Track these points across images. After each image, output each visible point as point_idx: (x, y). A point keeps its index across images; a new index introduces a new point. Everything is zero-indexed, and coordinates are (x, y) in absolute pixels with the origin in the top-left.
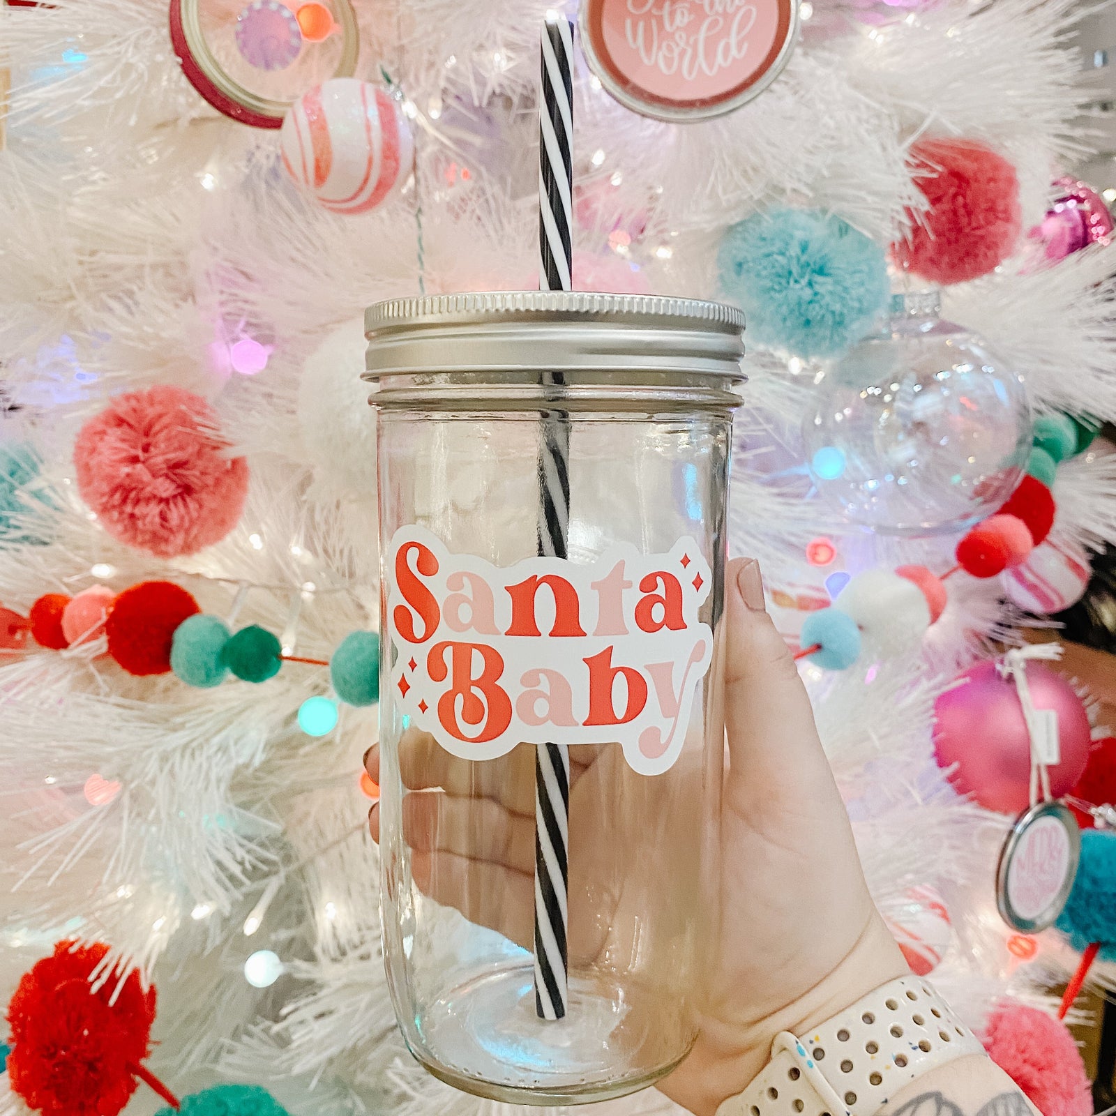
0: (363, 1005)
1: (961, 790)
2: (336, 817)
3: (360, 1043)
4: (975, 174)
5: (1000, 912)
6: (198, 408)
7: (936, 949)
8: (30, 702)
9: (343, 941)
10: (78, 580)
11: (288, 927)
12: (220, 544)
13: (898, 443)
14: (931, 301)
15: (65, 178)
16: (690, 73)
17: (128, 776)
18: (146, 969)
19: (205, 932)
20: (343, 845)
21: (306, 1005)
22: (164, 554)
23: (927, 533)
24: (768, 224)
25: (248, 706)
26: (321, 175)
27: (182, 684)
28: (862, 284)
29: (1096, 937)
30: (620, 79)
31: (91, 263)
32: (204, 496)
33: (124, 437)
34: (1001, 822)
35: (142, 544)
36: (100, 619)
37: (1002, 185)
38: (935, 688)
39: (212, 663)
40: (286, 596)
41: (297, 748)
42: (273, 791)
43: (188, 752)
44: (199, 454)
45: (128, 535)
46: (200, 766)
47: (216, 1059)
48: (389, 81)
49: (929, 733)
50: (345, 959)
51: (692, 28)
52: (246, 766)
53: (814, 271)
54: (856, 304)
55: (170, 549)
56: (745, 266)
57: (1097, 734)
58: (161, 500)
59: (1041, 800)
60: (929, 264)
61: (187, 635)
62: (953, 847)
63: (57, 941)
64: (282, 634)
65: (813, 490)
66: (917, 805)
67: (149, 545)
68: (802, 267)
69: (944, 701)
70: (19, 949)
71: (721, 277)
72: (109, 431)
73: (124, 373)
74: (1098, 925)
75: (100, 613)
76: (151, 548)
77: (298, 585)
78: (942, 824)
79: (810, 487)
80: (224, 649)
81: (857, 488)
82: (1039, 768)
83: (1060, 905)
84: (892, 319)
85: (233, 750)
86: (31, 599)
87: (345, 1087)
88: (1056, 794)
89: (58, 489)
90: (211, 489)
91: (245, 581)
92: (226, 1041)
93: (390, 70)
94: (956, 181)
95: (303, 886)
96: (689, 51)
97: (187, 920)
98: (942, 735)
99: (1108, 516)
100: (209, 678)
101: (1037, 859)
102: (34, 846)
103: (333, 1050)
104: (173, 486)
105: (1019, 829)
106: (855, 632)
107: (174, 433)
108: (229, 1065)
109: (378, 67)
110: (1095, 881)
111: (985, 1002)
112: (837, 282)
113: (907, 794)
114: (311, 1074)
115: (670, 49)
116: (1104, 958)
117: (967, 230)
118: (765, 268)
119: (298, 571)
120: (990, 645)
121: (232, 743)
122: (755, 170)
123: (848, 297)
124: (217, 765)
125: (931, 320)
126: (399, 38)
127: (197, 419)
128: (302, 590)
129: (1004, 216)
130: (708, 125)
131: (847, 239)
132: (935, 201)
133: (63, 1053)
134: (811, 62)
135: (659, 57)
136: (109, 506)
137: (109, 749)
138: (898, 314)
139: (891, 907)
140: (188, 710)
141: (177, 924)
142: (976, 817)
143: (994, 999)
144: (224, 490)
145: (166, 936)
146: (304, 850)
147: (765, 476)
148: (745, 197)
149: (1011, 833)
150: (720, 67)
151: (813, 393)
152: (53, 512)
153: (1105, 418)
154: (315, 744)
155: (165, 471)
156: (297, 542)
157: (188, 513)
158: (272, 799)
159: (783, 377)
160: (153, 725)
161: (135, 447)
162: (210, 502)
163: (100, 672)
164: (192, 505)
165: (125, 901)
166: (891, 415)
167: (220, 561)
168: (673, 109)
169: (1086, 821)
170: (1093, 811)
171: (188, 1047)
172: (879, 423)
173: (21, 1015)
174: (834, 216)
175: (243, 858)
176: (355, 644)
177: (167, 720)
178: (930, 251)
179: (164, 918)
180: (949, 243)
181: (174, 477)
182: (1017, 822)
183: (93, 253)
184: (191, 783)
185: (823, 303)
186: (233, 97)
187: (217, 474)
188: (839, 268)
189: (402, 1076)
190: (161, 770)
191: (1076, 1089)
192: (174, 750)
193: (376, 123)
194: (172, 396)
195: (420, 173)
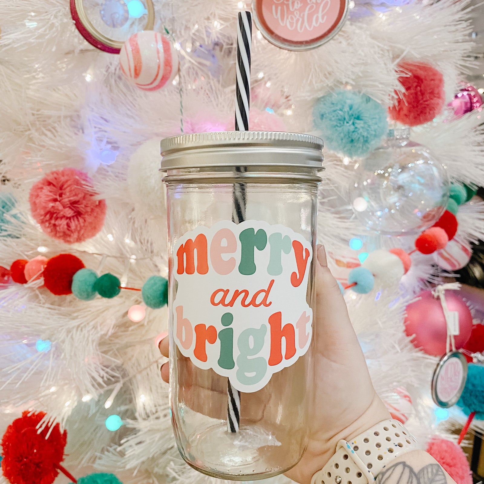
0: (157, 439)
1: (416, 346)
2: (145, 357)
3: (156, 455)
4: (425, 77)
5: (433, 398)
6: (84, 177)
7: (406, 415)
8: (10, 306)
9: (148, 411)
10: (32, 253)
11: (126, 405)
12: (94, 238)
13: (390, 195)
14: (406, 132)
15: (25, 76)
16: (301, 28)
17: (53, 339)
18: (62, 423)
19: (89, 407)
20: (148, 369)
21: (132, 439)
22: (69, 242)
23: (402, 234)
24: (335, 97)
25: (107, 309)
26: (137, 74)
27: (77, 299)
28: (376, 124)
29: (474, 409)
30: (270, 32)
31: (38, 115)
32: (86, 216)
33: (51, 190)
34: (434, 360)
35: (59, 237)
36: (41, 270)
37: (437, 82)
38: (407, 302)
39: (90, 290)
40: (123, 261)
41: (128, 327)
42: (118, 346)
43: (80, 329)
44: (84, 198)
45: (53, 233)
46: (84, 335)
47: (94, 462)
48: (168, 33)
49: (403, 321)
50: (149, 419)
51: (302, 10)
52: (105, 335)
53: (355, 118)
54: (374, 133)
55: (72, 240)
56: (325, 116)
57: (475, 322)
58: (67, 218)
59: (451, 350)
60: (405, 117)
61: (79, 277)
62: (413, 371)
63: (23, 411)
64: (121, 278)
65: (354, 216)
66: (398, 352)
67: (62, 238)
68: (350, 116)
69: (409, 308)
70: (8, 414)
71: (314, 121)
72: (45, 188)
73: (51, 162)
74: (475, 405)
75: (40, 268)
76: (63, 239)
77: (128, 256)
78: (408, 360)
79: (352, 215)
80: (95, 284)
81: (373, 214)
82: (450, 336)
83: (459, 395)
84: (389, 140)
85: (99, 328)
86: (11, 261)
87: (150, 474)
88: (457, 348)
89: (24, 214)
90: (89, 213)
91: (105, 254)
92: (98, 454)
93: (168, 28)
94: (417, 80)
95: (131, 387)
96: (301, 20)
97: (80, 402)
98: (408, 322)
99: (480, 229)
100: (88, 296)
101: (449, 376)
102: (10, 370)
103: (144, 459)
104: (73, 212)
105: (442, 363)
106: (372, 277)
107: (73, 188)
108: (99, 464)
109: (163, 26)
110: (474, 385)
111: (426, 437)
112: (365, 123)
113: (393, 347)
114: (135, 468)
115: (292, 18)
116: (477, 419)
117: (421, 102)
118: (334, 117)
119: (128, 250)
120: (428, 284)
121: (99, 325)
122: (329, 74)
123: (370, 129)
124: (92, 334)
125: (406, 141)
126: (172, 14)
127: (83, 182)
128: (130, 258)
129: (437, 96)
130: (309, 52)
131: (370, 104)
132: (408, 89)
133: (25, 460)
134: (354, 27)
135: (287, 22)
136: (44, 220)
137: (44, 327)
138: (391, 138)
139: (387, 397)
140: (79, 310)
141: (76, 404)
142: (423, 358)
143: (430, 436)
144: (95, 214)
145: (71, 409)
146: (131, 372)
147: (333, 210)
148: (325, 85)
149: (438, 365)
150: (314, 26)
151: (354, 173)
152: (22, 224)
153: (480, 185)
154: (136, 326)
155: (69, 205)
156: (128, 238)
157: (79, 224)
158: (117, 350)
159: (341, 166)
160: (65, 317)
161: (56, 195)
162: (89, 219)
163: (41, 293)
164: (81, 220)
165: (53, 393)
166: (388, 182)
167: (94, 246)
168: (293, 45)
169: (470, 359)
170: (473, 355)
171: (81, 457)
172: (383, 186)
173: (7, 443)
174: (364, 94)
175: (103, 375)
176: (152, 281)
177: (70, 315)
178: (405, 111)
179: (70, 401)
180: (414, 107)
181: (73, 208)
182: (440, 360)
183: (38, 111)
184: (80, 342)
185: (359, 132)
186: (98, 39)
187: (92, 207)
188: (366, 117)
189: (174, 470)
190: (67, 336)
191: (466, 475)
192: (73, 328)
193: (162, 50)
194: (72, 172)
195: (181, 73)
